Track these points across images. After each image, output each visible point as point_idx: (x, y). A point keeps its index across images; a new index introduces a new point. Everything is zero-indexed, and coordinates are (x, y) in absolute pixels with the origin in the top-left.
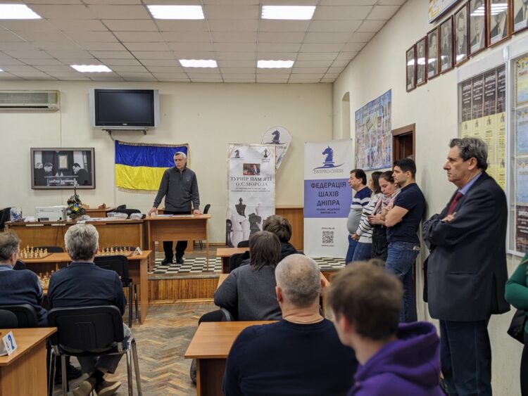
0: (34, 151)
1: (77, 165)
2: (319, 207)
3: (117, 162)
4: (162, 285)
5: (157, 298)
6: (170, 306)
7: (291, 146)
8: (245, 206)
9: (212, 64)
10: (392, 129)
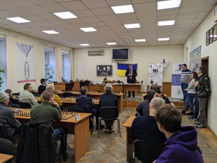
0: (97, 66)
1: (108, 70)
2: (177, 83)
3: (118, 69)
4: (127, 103)
5: (126, 107)
6: (129, 109)
7: (169, 64)
8: (153, 81)
9: (144, 40)
10: (201, 58)
